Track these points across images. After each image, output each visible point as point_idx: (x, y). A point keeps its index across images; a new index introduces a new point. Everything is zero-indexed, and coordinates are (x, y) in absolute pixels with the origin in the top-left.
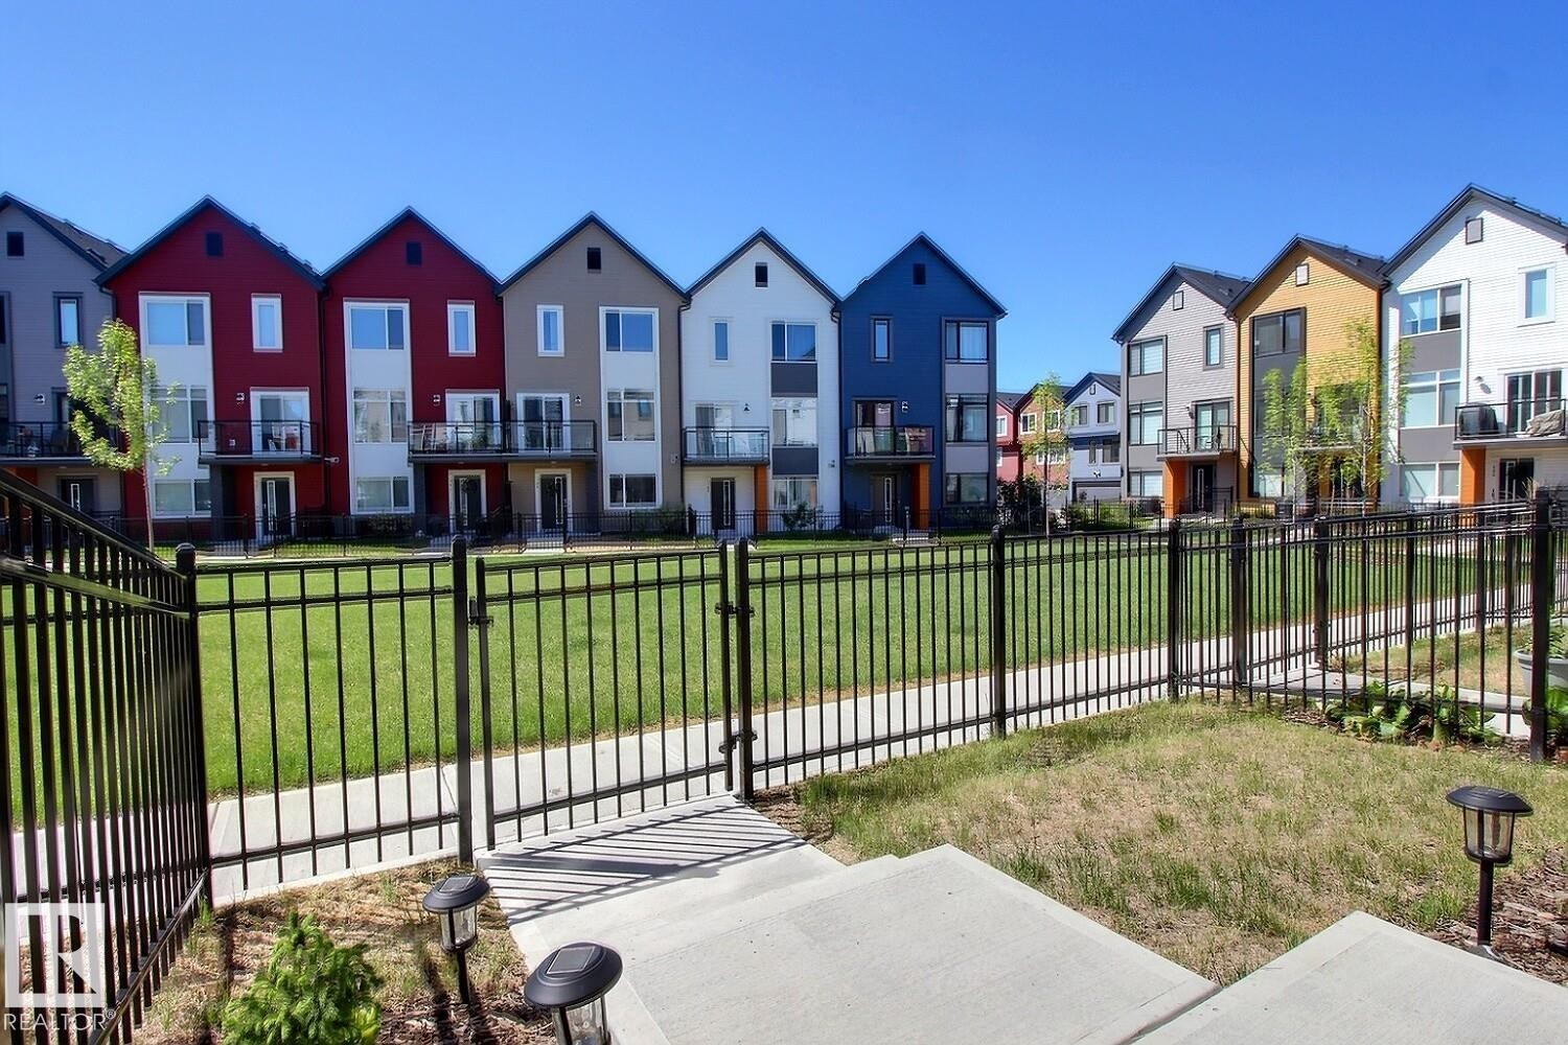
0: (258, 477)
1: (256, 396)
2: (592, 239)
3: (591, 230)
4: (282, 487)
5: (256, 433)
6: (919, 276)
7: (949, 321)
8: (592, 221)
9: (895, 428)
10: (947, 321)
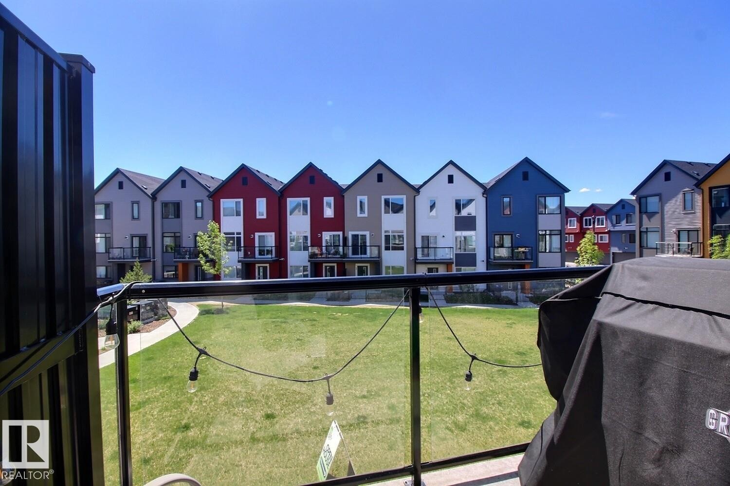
0: (257, 265)
1: (257, 234)
2: (380, 170)
3: (379, 166)
4: (265, 268)
5: (257, 249)
6: (525, 176)
7: (541, 197)
8: (379, 162)
9: (513, 248)
10: (539, 197)
